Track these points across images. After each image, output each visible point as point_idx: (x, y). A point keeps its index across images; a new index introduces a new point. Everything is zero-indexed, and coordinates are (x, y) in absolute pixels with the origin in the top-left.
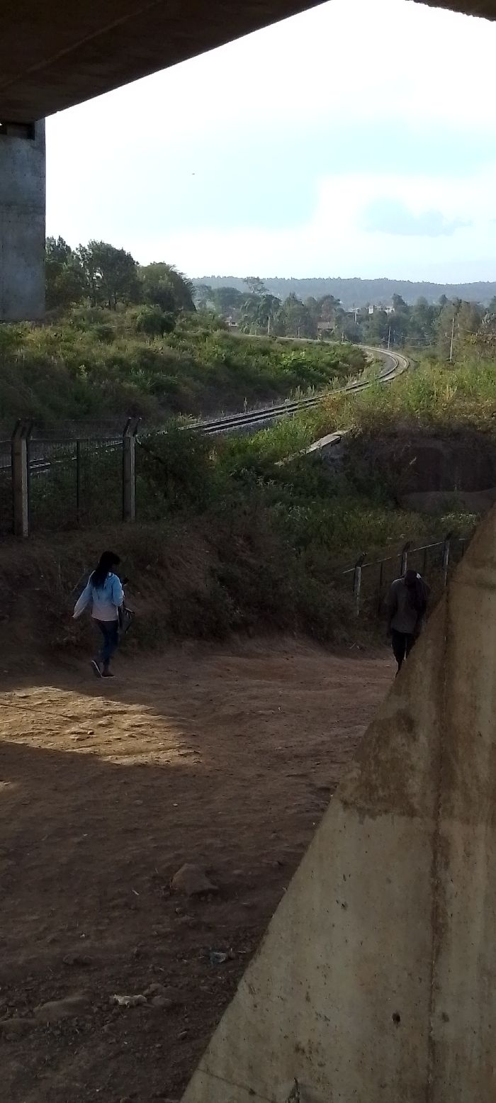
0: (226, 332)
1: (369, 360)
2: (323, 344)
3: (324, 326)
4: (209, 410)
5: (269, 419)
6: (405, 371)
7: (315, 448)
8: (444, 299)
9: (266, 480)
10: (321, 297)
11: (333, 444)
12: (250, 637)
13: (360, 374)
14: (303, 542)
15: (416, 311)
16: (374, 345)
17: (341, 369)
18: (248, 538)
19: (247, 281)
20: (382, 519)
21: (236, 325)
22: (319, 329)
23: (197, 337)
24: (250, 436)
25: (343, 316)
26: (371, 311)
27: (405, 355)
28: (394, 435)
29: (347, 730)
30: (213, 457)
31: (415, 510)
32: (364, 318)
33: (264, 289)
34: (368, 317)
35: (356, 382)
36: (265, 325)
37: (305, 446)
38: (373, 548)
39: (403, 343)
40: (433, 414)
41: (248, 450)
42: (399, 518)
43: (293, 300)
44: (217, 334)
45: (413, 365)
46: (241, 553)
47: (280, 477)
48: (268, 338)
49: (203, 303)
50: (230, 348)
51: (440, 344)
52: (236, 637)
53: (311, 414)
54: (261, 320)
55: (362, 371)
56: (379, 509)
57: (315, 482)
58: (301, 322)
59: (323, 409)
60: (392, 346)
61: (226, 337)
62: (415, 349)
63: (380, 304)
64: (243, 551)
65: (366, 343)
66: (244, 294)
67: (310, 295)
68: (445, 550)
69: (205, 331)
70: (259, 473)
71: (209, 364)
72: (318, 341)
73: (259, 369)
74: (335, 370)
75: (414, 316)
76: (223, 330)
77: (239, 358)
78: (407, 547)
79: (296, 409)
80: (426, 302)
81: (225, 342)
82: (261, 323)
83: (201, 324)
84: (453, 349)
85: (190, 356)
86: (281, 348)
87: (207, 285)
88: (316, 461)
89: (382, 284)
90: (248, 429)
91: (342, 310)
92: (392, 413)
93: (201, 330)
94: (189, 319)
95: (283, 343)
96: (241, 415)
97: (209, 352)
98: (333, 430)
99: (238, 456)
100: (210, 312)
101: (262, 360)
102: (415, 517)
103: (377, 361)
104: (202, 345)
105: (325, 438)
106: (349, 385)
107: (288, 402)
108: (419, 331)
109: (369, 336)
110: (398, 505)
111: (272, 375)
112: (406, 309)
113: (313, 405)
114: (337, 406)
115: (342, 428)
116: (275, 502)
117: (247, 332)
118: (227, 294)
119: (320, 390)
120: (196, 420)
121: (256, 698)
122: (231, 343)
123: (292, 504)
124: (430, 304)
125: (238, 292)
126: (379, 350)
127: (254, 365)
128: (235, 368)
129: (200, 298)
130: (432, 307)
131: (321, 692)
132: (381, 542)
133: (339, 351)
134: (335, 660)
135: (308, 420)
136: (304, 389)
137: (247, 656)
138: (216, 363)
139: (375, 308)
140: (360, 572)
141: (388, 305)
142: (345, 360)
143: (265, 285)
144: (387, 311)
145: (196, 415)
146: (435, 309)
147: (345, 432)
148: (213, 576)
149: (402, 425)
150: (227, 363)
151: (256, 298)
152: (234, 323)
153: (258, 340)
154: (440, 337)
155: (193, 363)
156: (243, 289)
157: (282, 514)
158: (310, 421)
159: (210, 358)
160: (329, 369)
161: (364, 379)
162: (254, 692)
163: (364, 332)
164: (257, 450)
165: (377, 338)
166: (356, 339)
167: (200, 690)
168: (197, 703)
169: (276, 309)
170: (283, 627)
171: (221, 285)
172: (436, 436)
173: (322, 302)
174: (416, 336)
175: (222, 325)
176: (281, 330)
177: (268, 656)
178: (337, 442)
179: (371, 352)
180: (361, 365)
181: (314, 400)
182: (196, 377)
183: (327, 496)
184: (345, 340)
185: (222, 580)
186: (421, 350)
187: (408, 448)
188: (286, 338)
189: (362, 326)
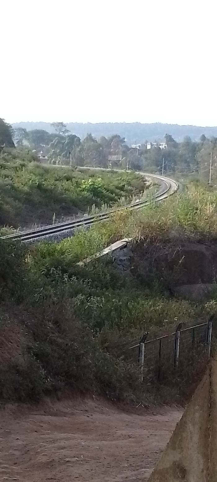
0: (38, 164)
1: (148, 184)
2: (112, 172)
3: (114, 158)
4: (25, 223)
5: (72, 229)
6: (175, 192)
7: (107, 252)
8: (203, 138)
9: (70, 277)
10: (110, 136)
11: (122, 248)
12: (58, 399)
13: (141, 195)
14: (99, 325)
15: (183, 146)
16: (152, 172)
17: (126, 191)
18: (56, 322)
19: (53, 124)
20: (160, 306)
21: (46, 158)
22: (110, 161)
23: (16, 168)
24: (58, 242)
25: (127, 150)
26: (149, 147)
27: (175, 180)
28: (169, 241)
29: (136, 472)
30: (29, 260)
31: (185, 298)
32: (143, 152)
33: (67, 131)
34: (147, 151)
35: (137, 201)
36: (69, 157)
37: (100, 250)
38: (153, 328)
39: (174, 171)
40: (197, 225)
41: (56, 254)
42: (174, 305)
43: (90, 138)
44: (31, 165)
45: (181, 187)
46: (51, 335)
47: (81, 274)
48: (70, 167)
49: (20, 142)
50: (42, 175)
51: (202, 171)
52: (48, 400)
53: (104, 226)
54: (66, 154)
55: (143, 192)
56: (157, 298)
57: (108, 277)
58: (96, 155)
59: (113, 221)
60: (165, 173)
61: (38, 167)
62: (182, 175)
63: (155, 142)
64: (53, 333)
65: (145, 171)
66: (52, 134)
67: (102, 134)
68: (208, 329)
69: (22, 162)
70: (64, 271)
71: (26, 189)
72: (109, 169)
73: (63, 191)
74: (122, 192)
75: (181, 151)
76: (36, 162)
77: (49, 183)
78: (179, 327)
79: (92, 222)
80: (190, 139)
81: (38, 171)
82: (65, 156)
83: (18, 157)
84: (212, 176)
85: (11, 182)
86: (80, 175)
87: (23, 128)
88: (109, 261)
89: (156, 127)
90: (56, 238)
91: (126, 147)
92: (166, 224)
93: (19, 162)
94: (10, 154)
95: (81, 171)
96: (51, 226)
97: (25, 179)
98: (121, 238)
99: (48, 259)
100: (26, 148)
101: (66, 184)
102: (185, 304)
103: (154, 185)
104: (20, 173)
105: (115, 244)
106: (133, 203)
107: (86, 216)
108: (186, 162)
109: (148, 166)
110: (172, 295)
111: (74, 196)
112: (176, 145)
113: (105, 218)
114: (124, 219)
115: (128, 236)
116: (77, 294)
117: (55, 163)
118: (39, 135)
119: (111, 207)
120: (15, 230)
121: (63, 448)
122: (42, 171)
123: (90, 296)
124: (193, 141)
125: (47, 133)
126: (155, 176)
127: (60, 188)
128: (46, 191)
129: (18, 137)
130: (194, 144)
131: (114, 442)
132: (159, 323)
133: (125, 177)
134: (125, 417)
135: (101, 230)
136: (98, 206)
137: (56, 415)
138: (31, 187)
139: (152, 145)
140: (143, 348)
141: (162, 142)
142: (129, 184)
143: (67, 128)
144: (161, 147)
145: (16, 228)
146: (198, 145)
147: (130, 239)
148: (29, 352)
149: (174, 233)
150: (39, 187)
151: (62, 138)
152: (44, 157)
153: (62, 169)
154: (202, 166)
155: (13, 187)
156: (51, 131)
157: (82, 303)
158: (104, 231)
159: (26, 183)
160: (117, 191)
161: (144, 198)
162: (62, 444)
163: (144, 162)
164: (63, 253)
165: (154, 167)
166: (138, 168)
167: (20, 443)
168: (17, 453)
169: (78, 146)
170: (84, 391)
171: (34, 128)
172: (200, 242)
173: (111, 140)
174: (184, 165)
175: (35, 158)
176: (81, 162)
177: (73, 414)
178: (125, 246)
179: (150, 178)
180: (142, 188)
181: (106, 214)
182: (16, 198)
183: (118, 288)
184: (129, 169)
185: (36, 355)
186: (187, 176)
187: (179, 251)
188: (85, 168)
189: (142, 158)
